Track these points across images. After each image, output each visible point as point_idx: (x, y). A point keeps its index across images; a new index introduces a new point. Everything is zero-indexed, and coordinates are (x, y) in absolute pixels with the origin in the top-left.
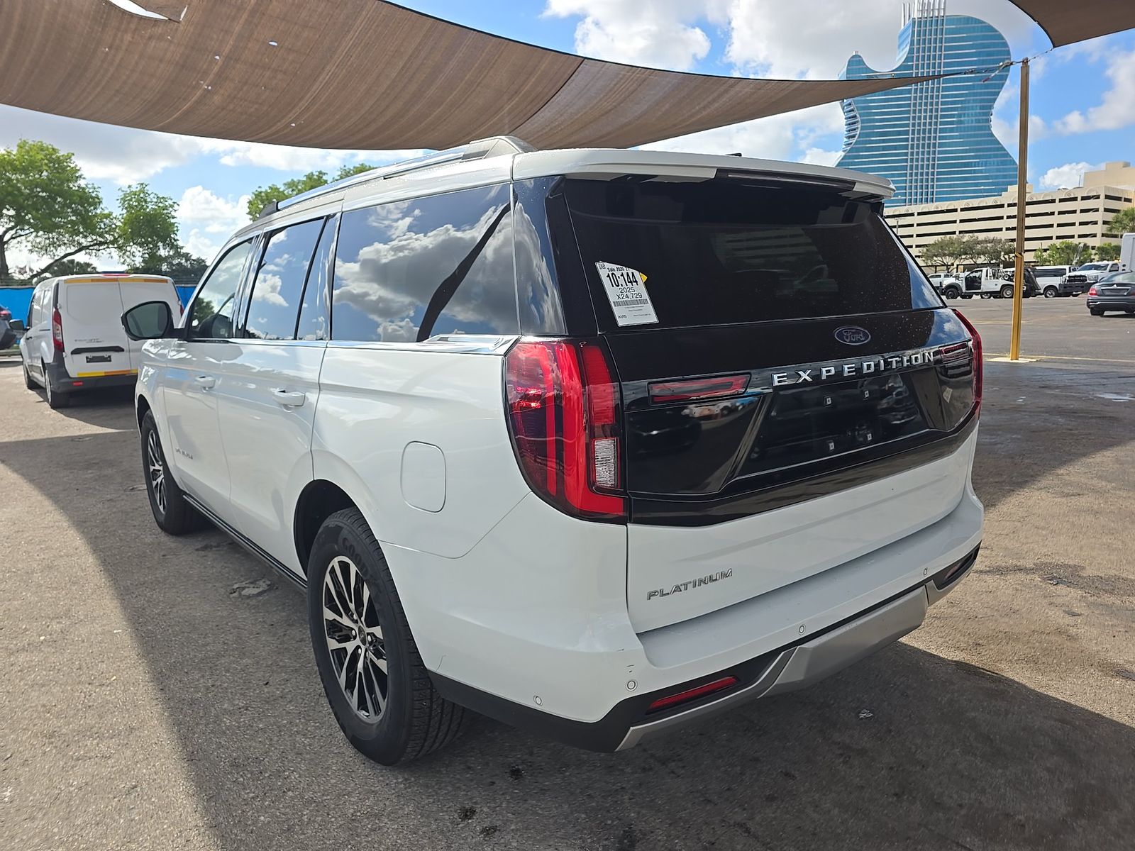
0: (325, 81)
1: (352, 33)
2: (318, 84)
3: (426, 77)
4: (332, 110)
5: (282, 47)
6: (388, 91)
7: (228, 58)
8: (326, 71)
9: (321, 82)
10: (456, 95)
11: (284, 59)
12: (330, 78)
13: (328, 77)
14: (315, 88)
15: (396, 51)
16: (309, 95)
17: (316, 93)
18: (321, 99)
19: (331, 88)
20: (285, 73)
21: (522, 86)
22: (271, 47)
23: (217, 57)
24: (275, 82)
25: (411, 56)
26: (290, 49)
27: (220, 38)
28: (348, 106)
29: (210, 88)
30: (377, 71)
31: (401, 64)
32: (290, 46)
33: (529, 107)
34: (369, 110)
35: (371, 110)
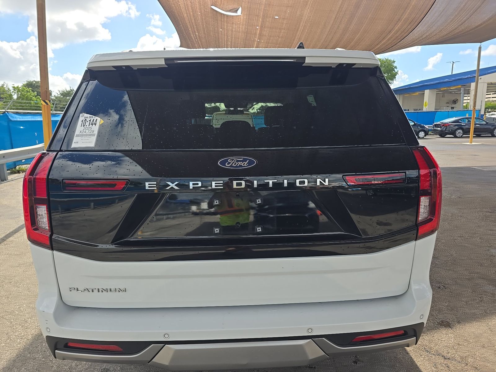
0: (302, 30)
1: (308, 5)
2: (299, 32)
3: (348, 20)
4: (308, 43)
5: (280, 18)
6: (331, 30)
7: (261, 27)
8: (301, 26)
9: (300, 31)
10: (365, 26)
11: (282, 23)
12: (303, 28)
13: (302, 28)
14: (298, 34)
15: (331, 10)
16: (297, 38)
17: (299, 36)
18: (302, 39)
19: (305, 33)
20: (284, 29)
21: (402, 15)
22: (276, 19)
23: (257, 27)
24: (281, 34)
25: (338, 11)
26: (284, 18)
27: (256, 19)
28: (314, 40)
29: (259, 40)
30: (323, 22)
31: (334, 16)
32: (283, 17)
33: (409, 27)
34: (324, 40)
35: (325, 40)
